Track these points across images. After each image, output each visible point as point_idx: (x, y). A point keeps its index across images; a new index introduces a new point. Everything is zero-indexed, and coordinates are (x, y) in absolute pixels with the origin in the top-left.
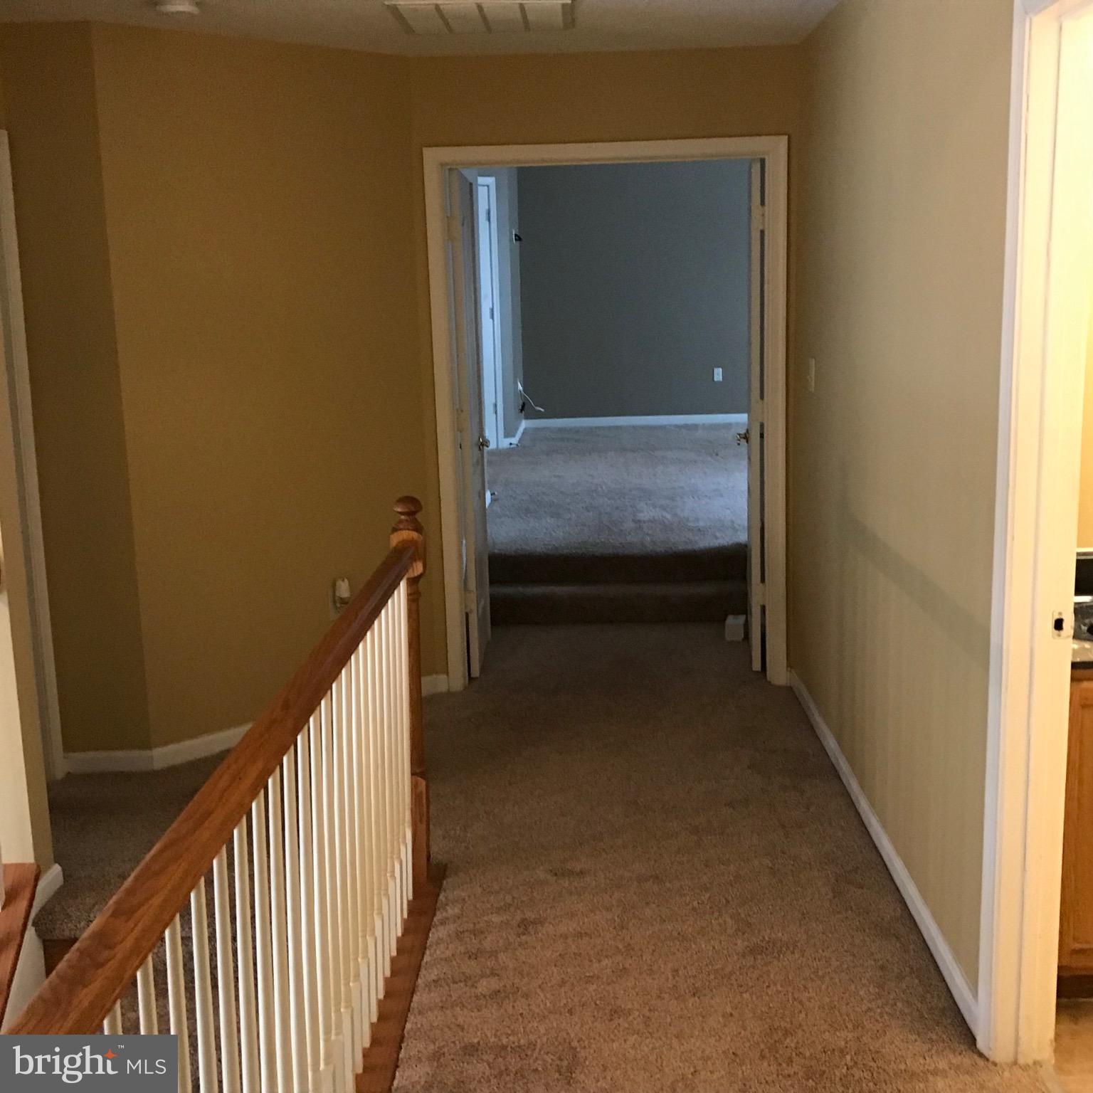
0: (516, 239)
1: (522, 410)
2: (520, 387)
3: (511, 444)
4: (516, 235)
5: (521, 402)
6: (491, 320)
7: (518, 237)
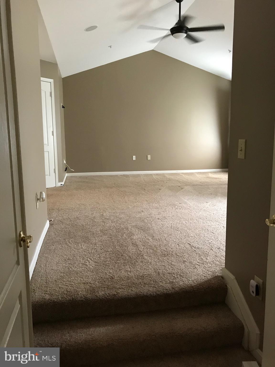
0: (62, 108)
1: (66, 170)
2: (65, 162)
3: (61, 185)
4: (62, 106)
5: (65, 168)
6: (53, 136)
7: (63, 106)
